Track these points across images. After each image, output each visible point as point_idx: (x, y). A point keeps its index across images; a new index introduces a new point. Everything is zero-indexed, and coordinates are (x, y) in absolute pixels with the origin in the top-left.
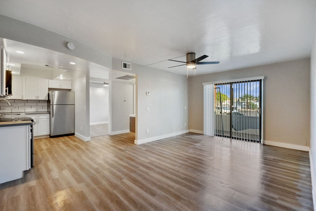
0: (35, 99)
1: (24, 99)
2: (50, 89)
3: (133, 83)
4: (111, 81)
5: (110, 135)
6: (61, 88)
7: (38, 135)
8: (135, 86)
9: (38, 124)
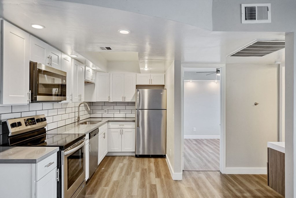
0: (121, 101)
1: (111, 101)
2: (138, 87)
3: (279, 63)
4: (225, 65)
5: (223, 173)
6: (151, 84)
7: (122, 151)
8: (283, 69)
9: (122, 135)
